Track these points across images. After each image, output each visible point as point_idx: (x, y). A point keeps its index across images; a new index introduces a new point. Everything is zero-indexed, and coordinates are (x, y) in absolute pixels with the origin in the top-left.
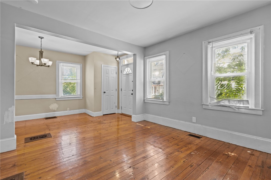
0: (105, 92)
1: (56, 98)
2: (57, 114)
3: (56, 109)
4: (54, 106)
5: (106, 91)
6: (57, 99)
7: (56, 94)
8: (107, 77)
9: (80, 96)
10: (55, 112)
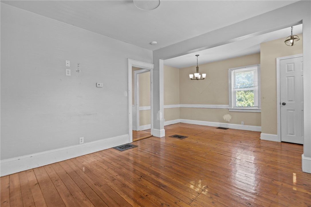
0: (284, 104)
1: (229, 108)
2: (230, 126)
3: (229, 121)
4: (227, 117)
5: (286, 102)
6: (230, 110)
7: (229, 104)
8: (288, 78)
9: (258, 109)
10: (228, 123)
